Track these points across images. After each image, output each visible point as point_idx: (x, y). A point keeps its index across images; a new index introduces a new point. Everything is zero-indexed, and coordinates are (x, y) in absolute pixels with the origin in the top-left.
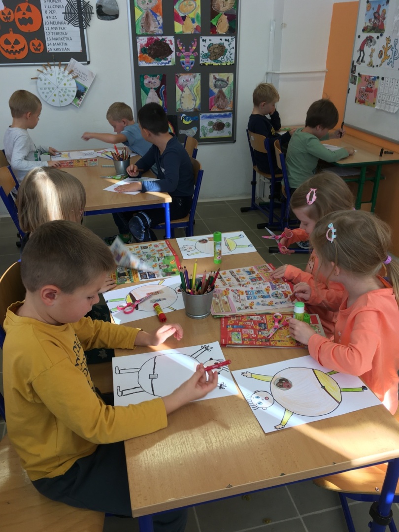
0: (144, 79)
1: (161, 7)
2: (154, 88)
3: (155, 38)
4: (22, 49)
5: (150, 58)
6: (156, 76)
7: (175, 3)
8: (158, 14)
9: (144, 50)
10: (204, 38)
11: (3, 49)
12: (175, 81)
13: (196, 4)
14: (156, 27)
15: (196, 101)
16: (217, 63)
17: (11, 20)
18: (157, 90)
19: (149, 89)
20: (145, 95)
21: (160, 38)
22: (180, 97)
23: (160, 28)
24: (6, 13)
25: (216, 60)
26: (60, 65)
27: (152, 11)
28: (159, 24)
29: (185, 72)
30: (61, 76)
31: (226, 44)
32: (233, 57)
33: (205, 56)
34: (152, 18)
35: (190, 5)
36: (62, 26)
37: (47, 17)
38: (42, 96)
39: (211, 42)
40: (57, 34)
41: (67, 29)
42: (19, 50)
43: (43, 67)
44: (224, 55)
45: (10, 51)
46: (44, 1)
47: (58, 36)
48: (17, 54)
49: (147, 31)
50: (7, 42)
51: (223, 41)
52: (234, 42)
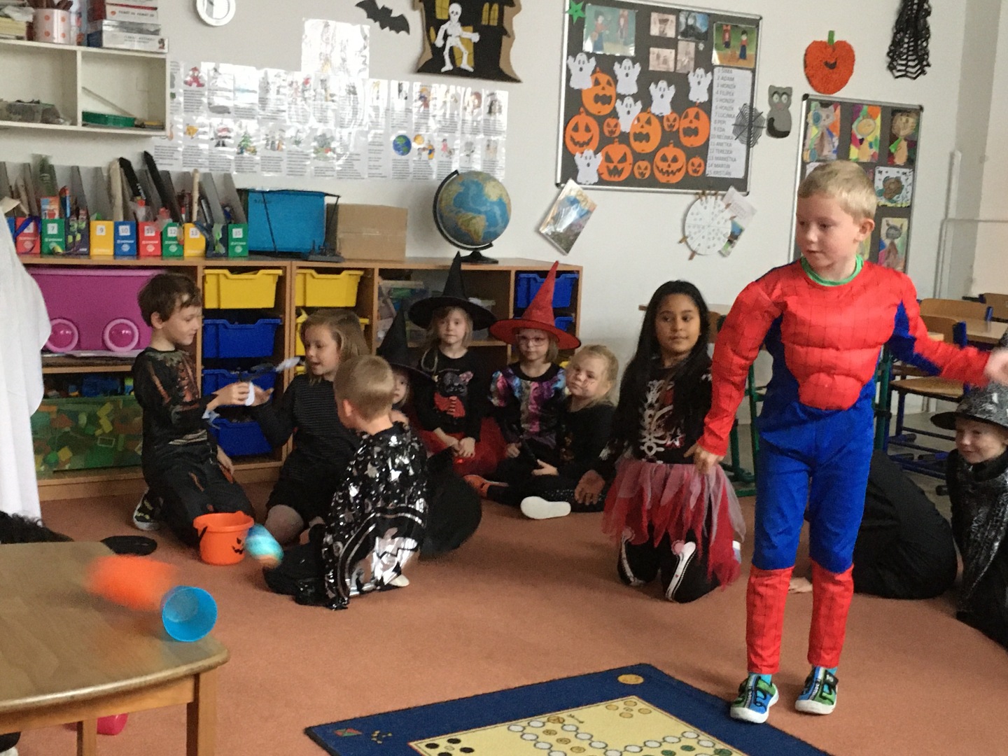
1: (838, 125)
4: (679, 170)
7: (852, 124)
8: (834, 134)
10: (881, 168)
11: (658, 168)
13: (875, 123)
14: (829, 152)
16: (892, 203)
17: (675, 129)
23: (834, 152)
24: (671, 120)
25: (891, 199)
26: (715, 194)
27: (828, 129)
28: (834, 146)
30: (716, 212)
31: (903, 178)
32: (909, 195)
33: (879, 193)
34: (827, 138)
35: (869, 125)
36: (729, 141)
37: (715, 128)
38: (687, 237)
39: (887, 175)
40: (722, 151)
41: (733, 146)
42: (675, 170)
43: (698, 196)
44: (900, 193)
45: (664, 171)
46: (716, 107)
47: (722, 155)
48: (671, 175)
49: (819, 156)
50: (664, 159)
51: (900, 175)
52: (912, 176)
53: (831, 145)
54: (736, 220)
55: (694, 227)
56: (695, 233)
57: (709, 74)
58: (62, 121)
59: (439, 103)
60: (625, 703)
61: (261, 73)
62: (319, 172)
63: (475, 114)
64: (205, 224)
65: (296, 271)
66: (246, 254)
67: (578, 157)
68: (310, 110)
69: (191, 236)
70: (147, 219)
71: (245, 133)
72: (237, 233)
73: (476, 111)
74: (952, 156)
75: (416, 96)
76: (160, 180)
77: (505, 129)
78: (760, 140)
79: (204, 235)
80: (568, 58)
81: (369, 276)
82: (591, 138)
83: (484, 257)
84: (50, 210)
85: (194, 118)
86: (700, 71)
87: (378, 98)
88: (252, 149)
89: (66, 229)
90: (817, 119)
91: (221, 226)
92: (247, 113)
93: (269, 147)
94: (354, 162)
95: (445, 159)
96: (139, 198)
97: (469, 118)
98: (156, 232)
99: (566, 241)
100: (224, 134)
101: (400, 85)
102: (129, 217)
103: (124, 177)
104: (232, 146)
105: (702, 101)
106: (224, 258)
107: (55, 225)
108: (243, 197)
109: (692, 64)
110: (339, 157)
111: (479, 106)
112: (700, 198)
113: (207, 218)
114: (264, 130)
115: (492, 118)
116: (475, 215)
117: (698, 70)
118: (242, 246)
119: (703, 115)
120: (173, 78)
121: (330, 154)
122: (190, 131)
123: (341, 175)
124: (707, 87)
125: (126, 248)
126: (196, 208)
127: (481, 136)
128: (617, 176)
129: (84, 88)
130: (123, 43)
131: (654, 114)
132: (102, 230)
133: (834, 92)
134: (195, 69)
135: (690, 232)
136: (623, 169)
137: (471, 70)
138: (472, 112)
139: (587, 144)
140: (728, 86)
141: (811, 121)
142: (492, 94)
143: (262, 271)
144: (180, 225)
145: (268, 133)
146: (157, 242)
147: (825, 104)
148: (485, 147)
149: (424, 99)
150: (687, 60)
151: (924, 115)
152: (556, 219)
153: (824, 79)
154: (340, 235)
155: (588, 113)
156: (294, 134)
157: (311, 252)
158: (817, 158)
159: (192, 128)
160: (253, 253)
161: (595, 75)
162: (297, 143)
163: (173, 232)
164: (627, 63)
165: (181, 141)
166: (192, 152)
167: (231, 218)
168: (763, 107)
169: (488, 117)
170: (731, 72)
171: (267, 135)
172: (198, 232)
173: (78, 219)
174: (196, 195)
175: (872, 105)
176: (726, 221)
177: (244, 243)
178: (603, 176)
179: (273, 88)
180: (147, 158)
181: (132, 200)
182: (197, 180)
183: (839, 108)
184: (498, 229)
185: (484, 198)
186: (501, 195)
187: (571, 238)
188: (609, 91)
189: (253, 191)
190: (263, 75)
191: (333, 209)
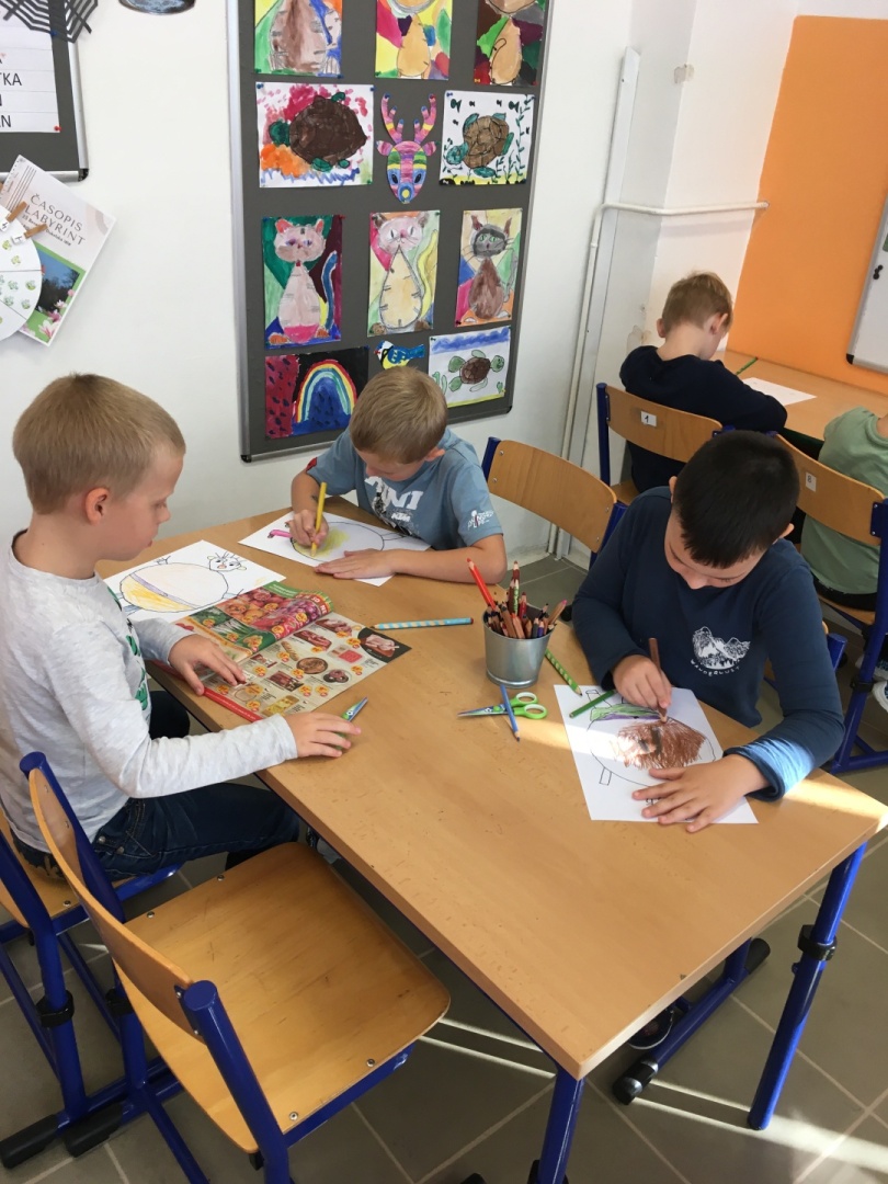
0: (275, 233)
2: (306, 264)
3: (316, 88)
5: (297, 159)
6: (312, 221)
8: (329, 3)
9: (279, 132)
10: (457, 95)
12: (369, 237)
14: (318, 53)
15: (422, 298)
16: (485, 176)
18: (315, 269)
19: (290, 265)
20: (277, 285)
21: (332, 89)
22: (380, 289)
23: (332, 53)
25: (483, 166)
28: (330, 41)
29: (398, 206)
31: (511, 117)
32: (525, 159)
33: (454, 155)
34: (307, 16)
39: (473, 110)
49: (292, 63)
51: (505, 109)
52: (531, 112)
53: (323, 35)
78: (94, 21)
158: (283, 73)
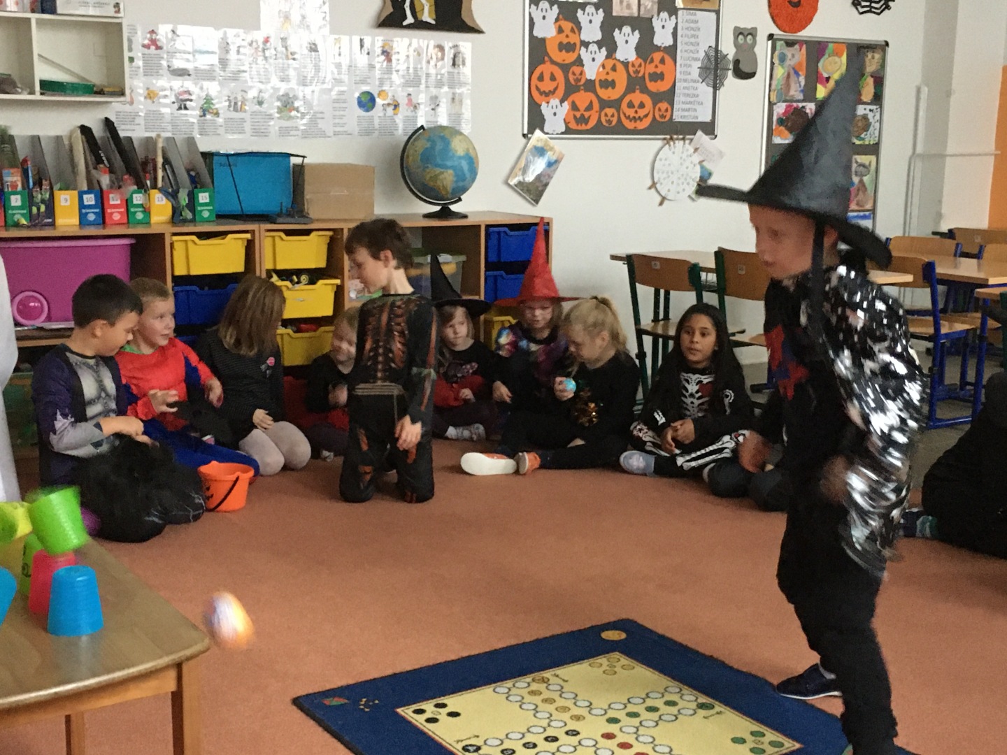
1: (805, 65)
3: (795, 104)
4: (646, 116)
5: (786, 132)
7: (818, 62)
8: (800, 73)
9: (781, 122)
11: (625, 114)
13: (841, 61)
14: (796, 92)
16: (860, 141)
17: (640, 75)
23: (802, 91)
24: (637, 65)
25: (859, 136)
26: (683, 139)
27: (794, 69)
28: (800, 86)
30: (684, 156)
31: (870, 115)
32: (877, 134)
34: (793, 77)
35: (836, 63)
36: (695, 85)
37: (681, 73)
38: (657, 183)
40: (688, 95)
41: (699, 90)
42: (642, 117)
43: (665, 142)
44: (867, 131)
45: (631, 117)
46: (681, 51)
47: (689, 99)
48: (638, 122)
49: (786, 95)
50: (631, 105)
51: (867, 112)
52: (879, 113)
53: (798, 85)
54: (704, 164)
55: (663, 173)
56: (664, 179)
57: (674, 17)
58: (20, 90)
59: (402, 57)
60: (608, 660)
61: (220, 34)
62: (284, 132)
63: (438, 67)
64: (170, 190)
65: (264, 234)
66: (214, 218)
67: (544, 108)
68: (271, 69)
69: (157, 203)
70: (111, 187)
71: (207, 95)
72: (203, 197)
73: (440, 64)
74: (919, 91)
75: (379, 51)
76: (122, 146)
77: (470, 81)
78: (725, 83)
79: (170, 201)
80: (530, 8)
81: (339, 237)
82: (556, 88)
83: (454, 212)
84: (12, 182)
85: (154, 81)
86: (664, 15)
87: (340, 55)
88: (215, 111)
89: (30, 201)
90: (783, 59)
91: (186, 191)
92: (208, 75)
93: (232, 109)
94: (319, 121)
95: (410, 114)
96: (102, 166)
97: (432, 71)
98: (121, 200)
99: (534, 191)
100: (186, 96)
101: (361, 40)
102: (93, 186)
103: (85, 143)
104: (193, 109)
105: (667, 45)
106: (193, 224)
107: (19, 197)
108: (207, 160)
109: (656, 7)
110: (303, 115)
111: (443, 59)
112: (668, 143)
113: (173, 184)
114: (226, 92)
115: (456, 71)
116: (442, 170)
117: (661, 13)
118: (208, 210)
119: (668, 59)
120: (130, 41)
121: (294, 113)
122: (151, 95)
123: (306, 135)
124: (672, 31)
125: (91, 217)
126: (160, 173)
127: (446, 89)
128: (583, 125)
129: (40, 55)
130: (77, 9)
131: (619, 60)
132: (66, 200)
133: (800, 30)
134: (153, 32)
135: (659, 178)
136: (589, 117)
137: (433, 22)
138: (436, 65)
139: (553, 92)
140: (693, 29)
141: (776, 61)
142: (456, 46)
143: (230, 236)
144: (145, 191)
145: (230, 95)
146: (122, 210)
147: (790, 44)
148: (450, 100)
149: (386, 54)
150: (650, 4)
151: (890, 50)
152: (525, 171)
153: (789, 18)
154: (308, 196)
155: (553, 62)
156: (256, 95)
157: (280, 215)
158: (783, 99)
159: (153, 92)
160: (221, 217)
161: (558, 24)
162: (260, 103)
163: (138, 199)
164: (590, 9)
165: (141, 106)
166: (153, 117)
167: (196, 183)
168: (728, 48)
169: (451, 69)
170: (695, 15)
171: (229, 97)
172: (164, 198)
173: (41, 189)
174: (160, 160)
175: (836, 42)
176: (694, 165)
177: (211, 208)
178: (570, 125)
179: (233, 49)
180: (108, 124)
181: (95, 168)
182: (160, 145)
183: (804, 46)
184: (466, 183)
185: (451, 154)
186: (468, 150)
187: (540, 189)
188: (573, 39)
189: (218, 154)
190: (222, 36)
191: (299, 170)
